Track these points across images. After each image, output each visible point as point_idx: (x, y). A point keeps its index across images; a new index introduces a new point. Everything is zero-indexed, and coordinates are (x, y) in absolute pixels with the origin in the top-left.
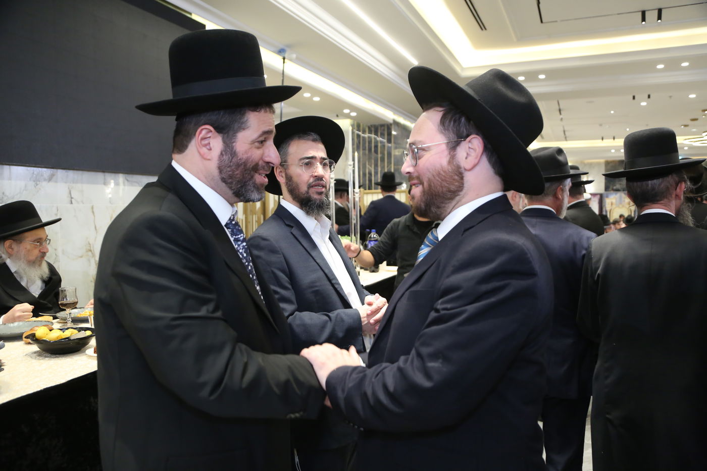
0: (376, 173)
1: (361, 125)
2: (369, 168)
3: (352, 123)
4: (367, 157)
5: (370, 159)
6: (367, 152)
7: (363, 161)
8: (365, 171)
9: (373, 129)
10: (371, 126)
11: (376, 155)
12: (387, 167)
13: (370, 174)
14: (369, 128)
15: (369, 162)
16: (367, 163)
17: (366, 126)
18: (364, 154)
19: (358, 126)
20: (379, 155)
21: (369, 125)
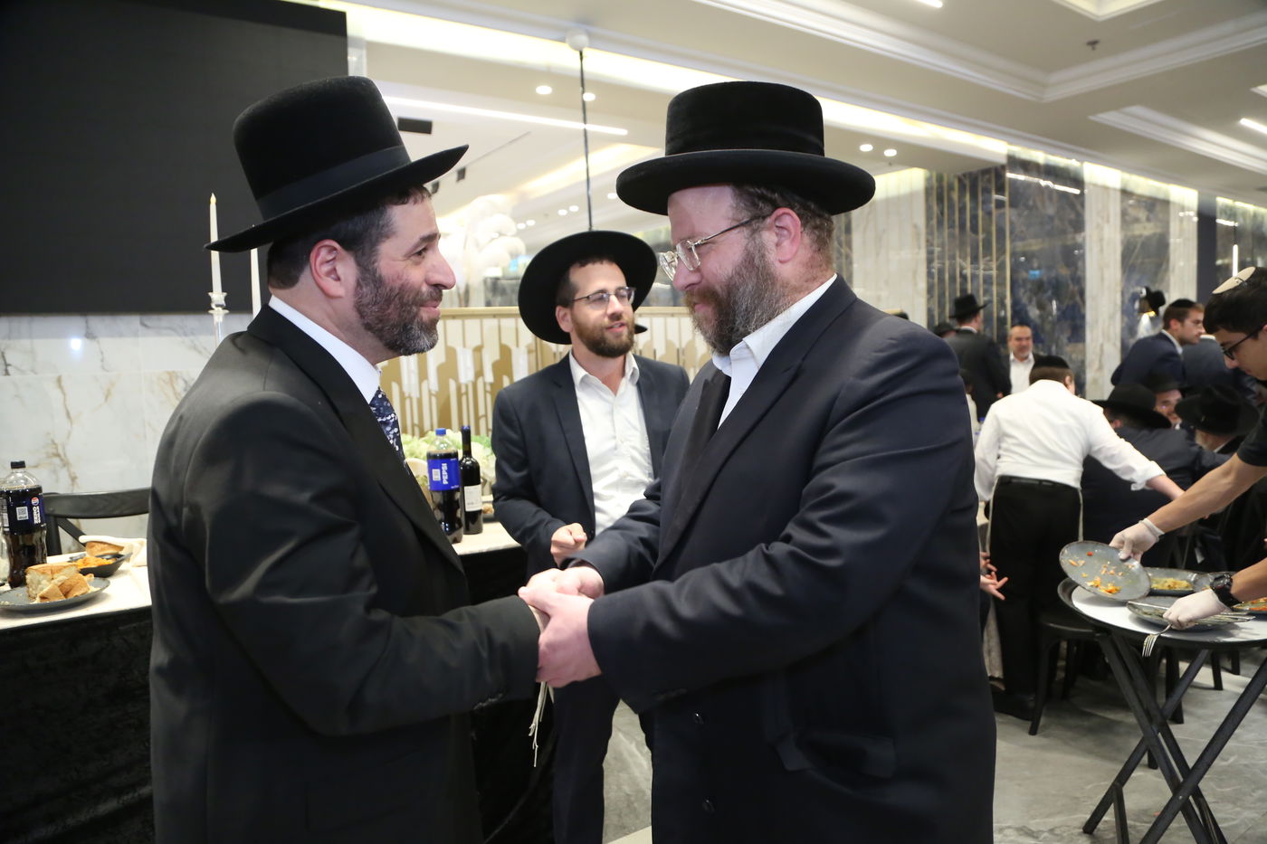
1: (946, 177)
6: (957, 232)
15: (960, 251)
16: (958, 254)
17: (955, 176)
18: (951, 236)
19: (940, 179)
20: (981, 236)
21: (959, 173)
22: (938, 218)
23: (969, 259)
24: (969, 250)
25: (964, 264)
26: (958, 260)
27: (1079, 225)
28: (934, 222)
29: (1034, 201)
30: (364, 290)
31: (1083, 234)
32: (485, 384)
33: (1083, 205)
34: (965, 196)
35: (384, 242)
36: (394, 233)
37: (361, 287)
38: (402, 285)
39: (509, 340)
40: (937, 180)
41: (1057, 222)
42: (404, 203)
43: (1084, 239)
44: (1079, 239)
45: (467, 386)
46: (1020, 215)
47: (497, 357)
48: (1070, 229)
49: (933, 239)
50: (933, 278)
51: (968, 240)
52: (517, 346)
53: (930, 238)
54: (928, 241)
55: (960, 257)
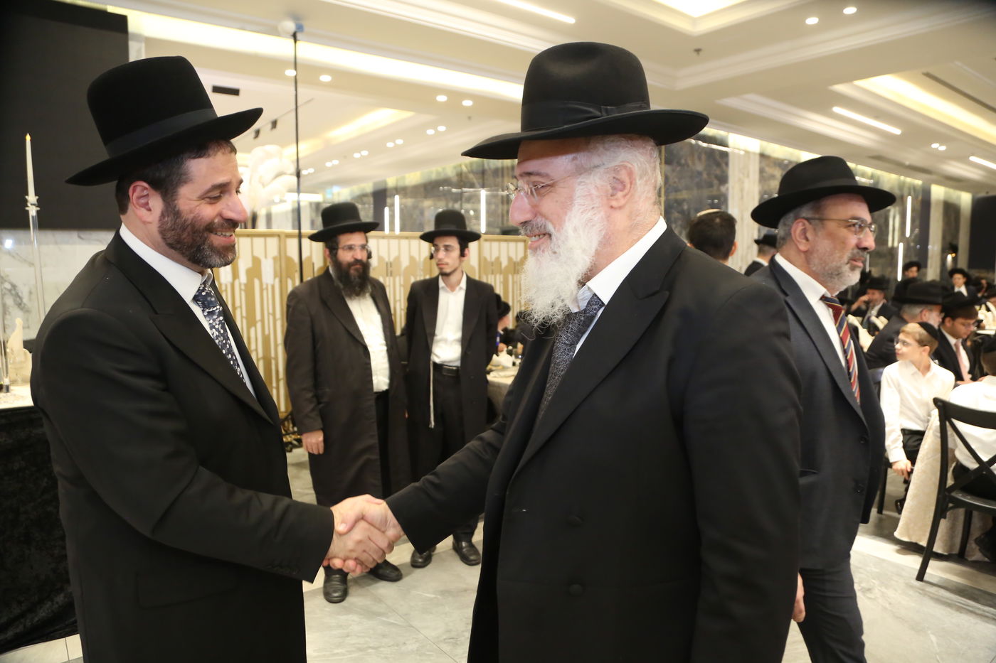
27: (723, 179)
29: (686, 160)
30: (166, 219)
31: (726, 185)
32: (240, 284)
33: (727, 164)
35: (182, 186)
36: (191, 180)
37: (164, 217)
38: (195, 217)
39: (259, 253)
41: (705, 176)
43: (727, 189)
44: (723, 189)
45: (226, 286)
46: (673, 171)
47: (250, 265)
48: (716, 182)
52: (266, 257)
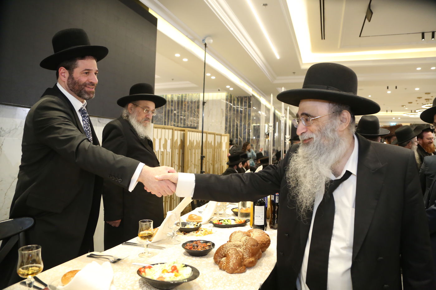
0: (241, 125)
1: (233, 96)
2: (236, 122)
3: (227, 95)
4: (236, 116)
5: (237, 117)
6: (236, 112)
7: (233, 118)
8: (234, 123)
9: (240, 99)
10: (239, 97)
11: (241, 114)
12: (248, 122)
13: (237, 125)
14: (237, 98)
15: (236, 118)
16: (235, 119)
17: (236, 97)
18: (234, 114)
19: (231, 97)
20: (243, 115)
21: (237, 96)
22: (229, 108)
23: (239, 121)
24: (239, 118)
25: (237, 122)
26: (236, 121)
28: (229, 109)
34: (239, 103)
36: (78, 67)
38: (79, 80)
40: (230, 97)
42: (82, 59)
49: (228, 114)
50: (227, 125)
51: (239, 116)
53: (227, 113)
54: (226, 114)
55: (236, 120)
